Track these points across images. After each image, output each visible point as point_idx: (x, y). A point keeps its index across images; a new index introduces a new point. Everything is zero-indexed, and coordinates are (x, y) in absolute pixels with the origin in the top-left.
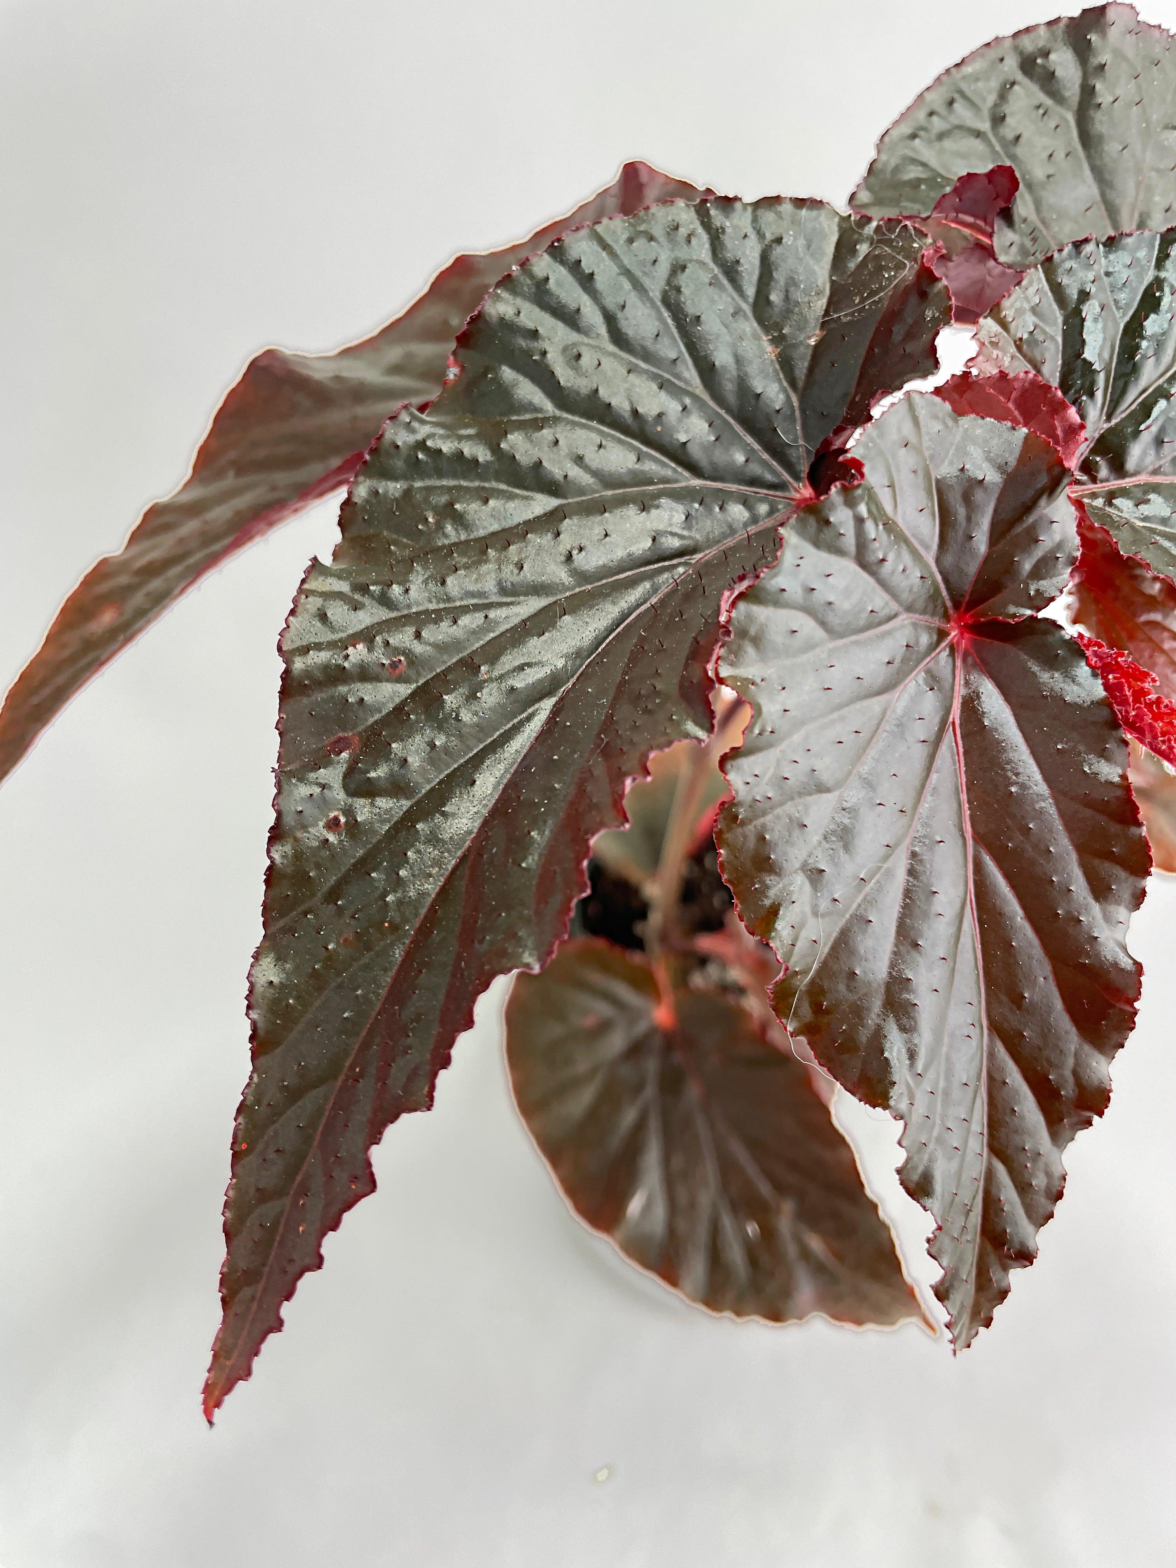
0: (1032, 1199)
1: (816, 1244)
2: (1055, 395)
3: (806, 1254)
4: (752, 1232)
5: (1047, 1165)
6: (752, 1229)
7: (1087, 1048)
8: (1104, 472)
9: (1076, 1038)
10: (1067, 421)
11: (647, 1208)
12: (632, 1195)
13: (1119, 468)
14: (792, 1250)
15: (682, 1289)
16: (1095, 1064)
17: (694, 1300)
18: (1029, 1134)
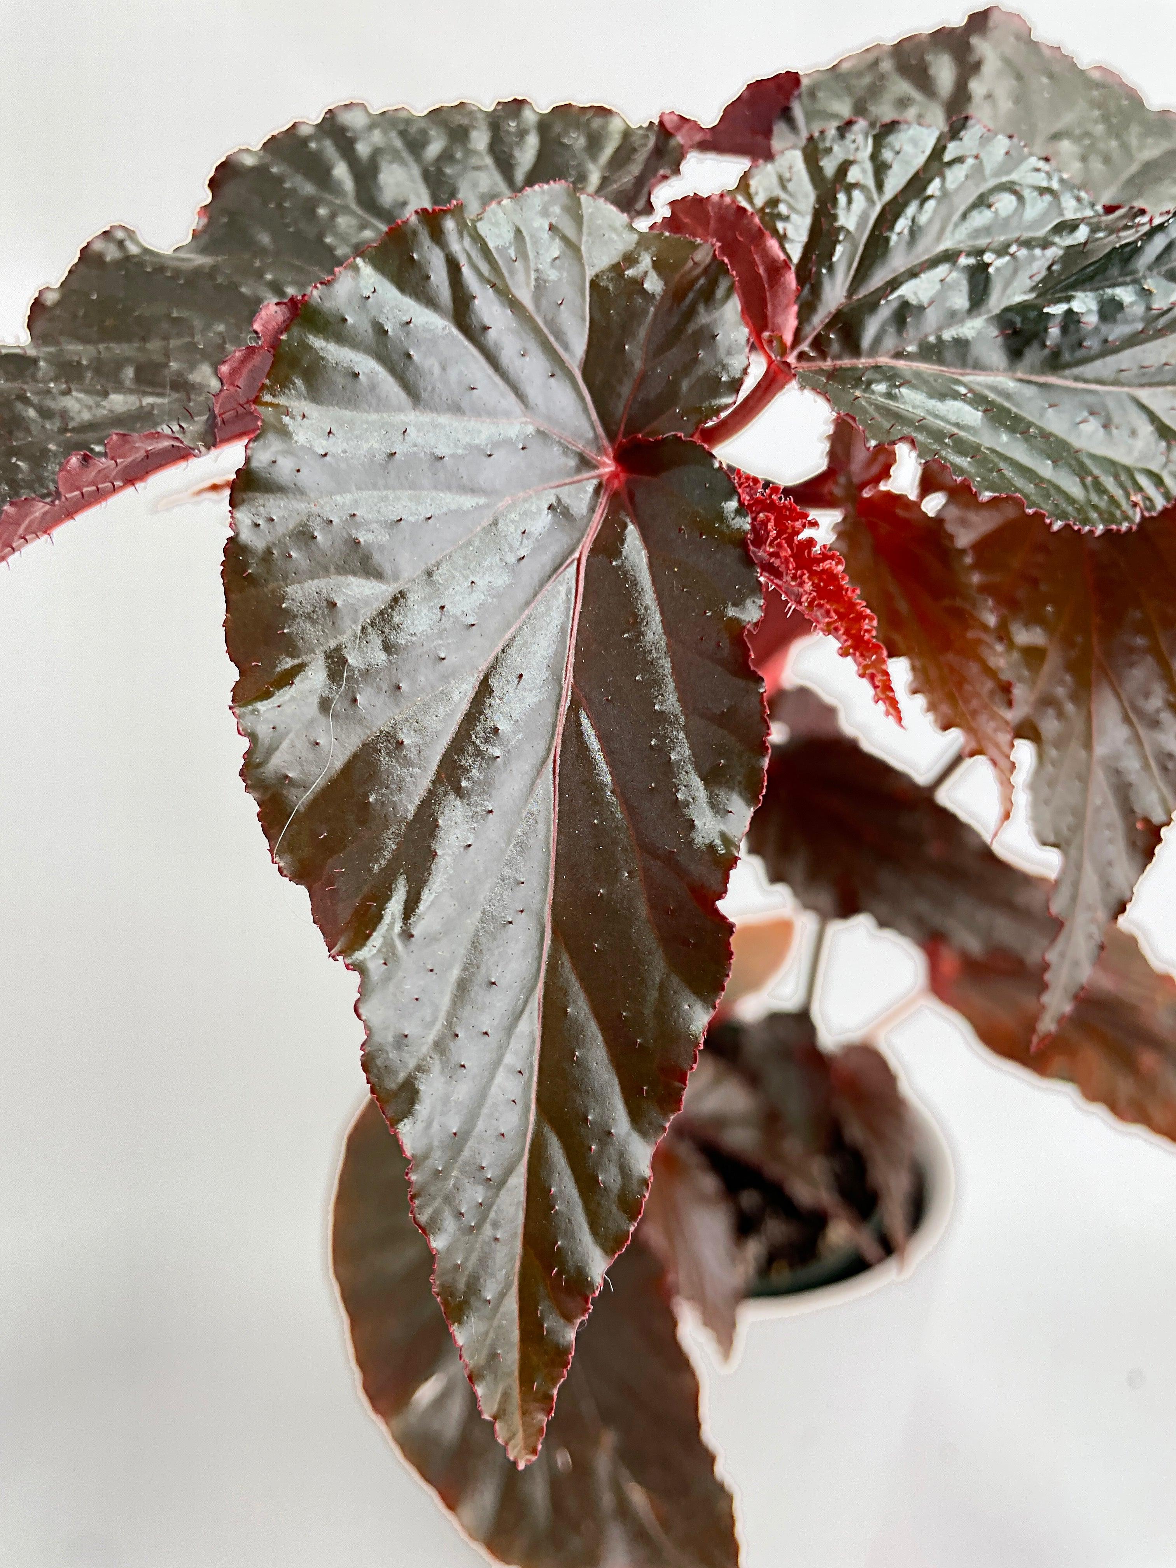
0: (599, 1204)
1: (638, 1496)
2: (751, 222)
3: (624, 1510)
4: (562, 1463)
5: (621, 1154)
6: (563, 1459)
7: (675, 980)
8: (835, 347)
9: (662, 964)
10: (768, 256)
11: (440, 1401)
12: (426, 1379)
13: (852, 345)
14: (607, 1500)
15: (457, 1515)
16: (686, 1007)
17: (473, 1536)
18: (594, 1097)
